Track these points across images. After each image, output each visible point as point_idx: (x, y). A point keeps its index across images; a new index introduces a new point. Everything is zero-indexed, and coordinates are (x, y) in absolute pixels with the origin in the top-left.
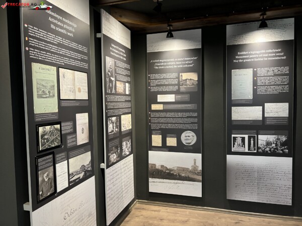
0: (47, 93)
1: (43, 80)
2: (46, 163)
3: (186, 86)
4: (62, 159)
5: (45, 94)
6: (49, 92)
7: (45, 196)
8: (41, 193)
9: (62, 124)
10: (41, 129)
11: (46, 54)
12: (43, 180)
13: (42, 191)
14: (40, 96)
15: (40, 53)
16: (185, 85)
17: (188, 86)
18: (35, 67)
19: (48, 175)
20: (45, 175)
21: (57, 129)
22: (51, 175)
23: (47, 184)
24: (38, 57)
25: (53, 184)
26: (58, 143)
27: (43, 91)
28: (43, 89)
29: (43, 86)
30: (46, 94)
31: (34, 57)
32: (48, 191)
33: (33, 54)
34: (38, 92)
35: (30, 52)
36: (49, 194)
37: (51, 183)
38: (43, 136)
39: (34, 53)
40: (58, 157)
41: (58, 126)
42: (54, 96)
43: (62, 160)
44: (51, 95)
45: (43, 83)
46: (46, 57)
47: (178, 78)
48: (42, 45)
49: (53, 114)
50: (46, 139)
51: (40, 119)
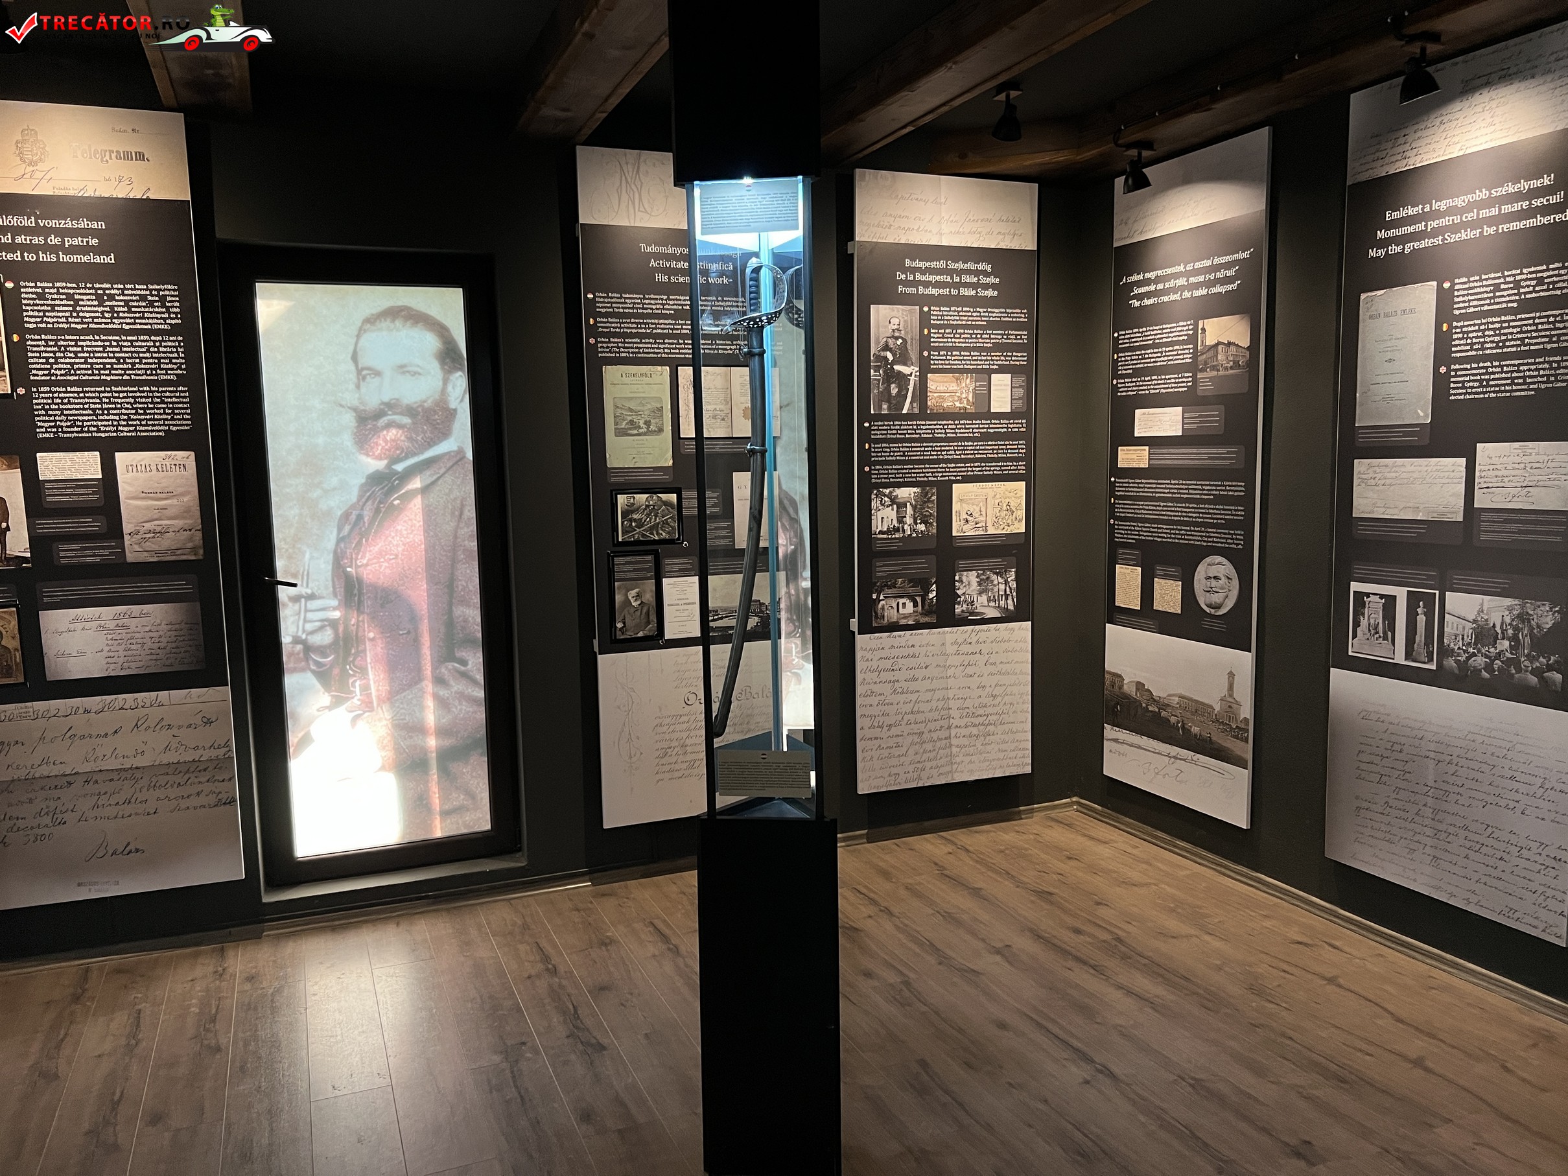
0: (642, 424)
1: (632, 398)
2: (635, 570)
3: (1214, 373)
4: (680, 570)
5: (635, 428)
6: (648, 423)
7: (629, 634)
8: (619, 625)
9: (684, 494)
10: (622, 499)
11: (641, 343)
12: (627, 602)
13: (624, 623)
14: (620, 433)
15: (624, 343)
16: (1214, 368)
17: (1221, 373)
18: (611, 374)
19: (638, 596)
20: (633, 593)
21: (667, 504)
22: (649, 597)
23: (638, 613)
24: (619, 353)
25: (653, 618)
26: (668, 533)
27: (631, 422)
28: (629, 418)
29: (630, 410)
30: (640, 427)
31: (609, 355)
32: (639, 627)
33: (605, 348)
34: (616, 424)
35: (600, 345)
36: (641, 634)
37: (648, 613)
38: (625, 514)
39: (608, 347)
40: (668, 563)
41: (673, 497)
42: (660, 430)
43: (683, 573)
44: (652, 427)
45: (632, 405)
46: (640, 348)
47: (1193, 339)
48: (630, 325)
49: (656, 469)
50: (635, 520)
51: (622, 480)
